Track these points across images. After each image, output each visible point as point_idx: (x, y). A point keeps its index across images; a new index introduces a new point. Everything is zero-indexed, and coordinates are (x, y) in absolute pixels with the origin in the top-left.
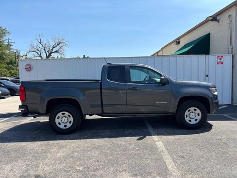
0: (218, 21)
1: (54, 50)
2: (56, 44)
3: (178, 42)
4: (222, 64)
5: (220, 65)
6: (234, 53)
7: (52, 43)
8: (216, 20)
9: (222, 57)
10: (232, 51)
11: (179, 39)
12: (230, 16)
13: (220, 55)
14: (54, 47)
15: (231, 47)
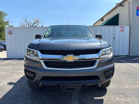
0: (123, 6)
1: (34, 25)
2: (35, 22)
3: (102, 19)
4: (124, 31)
5: (122, 32)
6: (131, 24)
7: (33, 22)
8: (122, 6)
9: (123, 27)
10: (130, 24)
11: (103, 18)
12: (129, 3)
13: (122, 26)
14: (34, 24)
15: (129, 21)
